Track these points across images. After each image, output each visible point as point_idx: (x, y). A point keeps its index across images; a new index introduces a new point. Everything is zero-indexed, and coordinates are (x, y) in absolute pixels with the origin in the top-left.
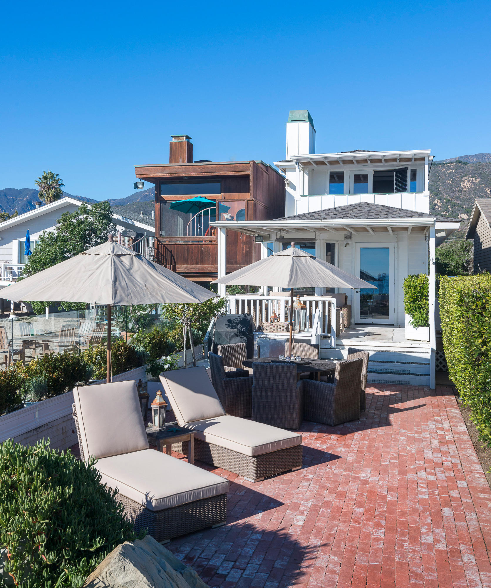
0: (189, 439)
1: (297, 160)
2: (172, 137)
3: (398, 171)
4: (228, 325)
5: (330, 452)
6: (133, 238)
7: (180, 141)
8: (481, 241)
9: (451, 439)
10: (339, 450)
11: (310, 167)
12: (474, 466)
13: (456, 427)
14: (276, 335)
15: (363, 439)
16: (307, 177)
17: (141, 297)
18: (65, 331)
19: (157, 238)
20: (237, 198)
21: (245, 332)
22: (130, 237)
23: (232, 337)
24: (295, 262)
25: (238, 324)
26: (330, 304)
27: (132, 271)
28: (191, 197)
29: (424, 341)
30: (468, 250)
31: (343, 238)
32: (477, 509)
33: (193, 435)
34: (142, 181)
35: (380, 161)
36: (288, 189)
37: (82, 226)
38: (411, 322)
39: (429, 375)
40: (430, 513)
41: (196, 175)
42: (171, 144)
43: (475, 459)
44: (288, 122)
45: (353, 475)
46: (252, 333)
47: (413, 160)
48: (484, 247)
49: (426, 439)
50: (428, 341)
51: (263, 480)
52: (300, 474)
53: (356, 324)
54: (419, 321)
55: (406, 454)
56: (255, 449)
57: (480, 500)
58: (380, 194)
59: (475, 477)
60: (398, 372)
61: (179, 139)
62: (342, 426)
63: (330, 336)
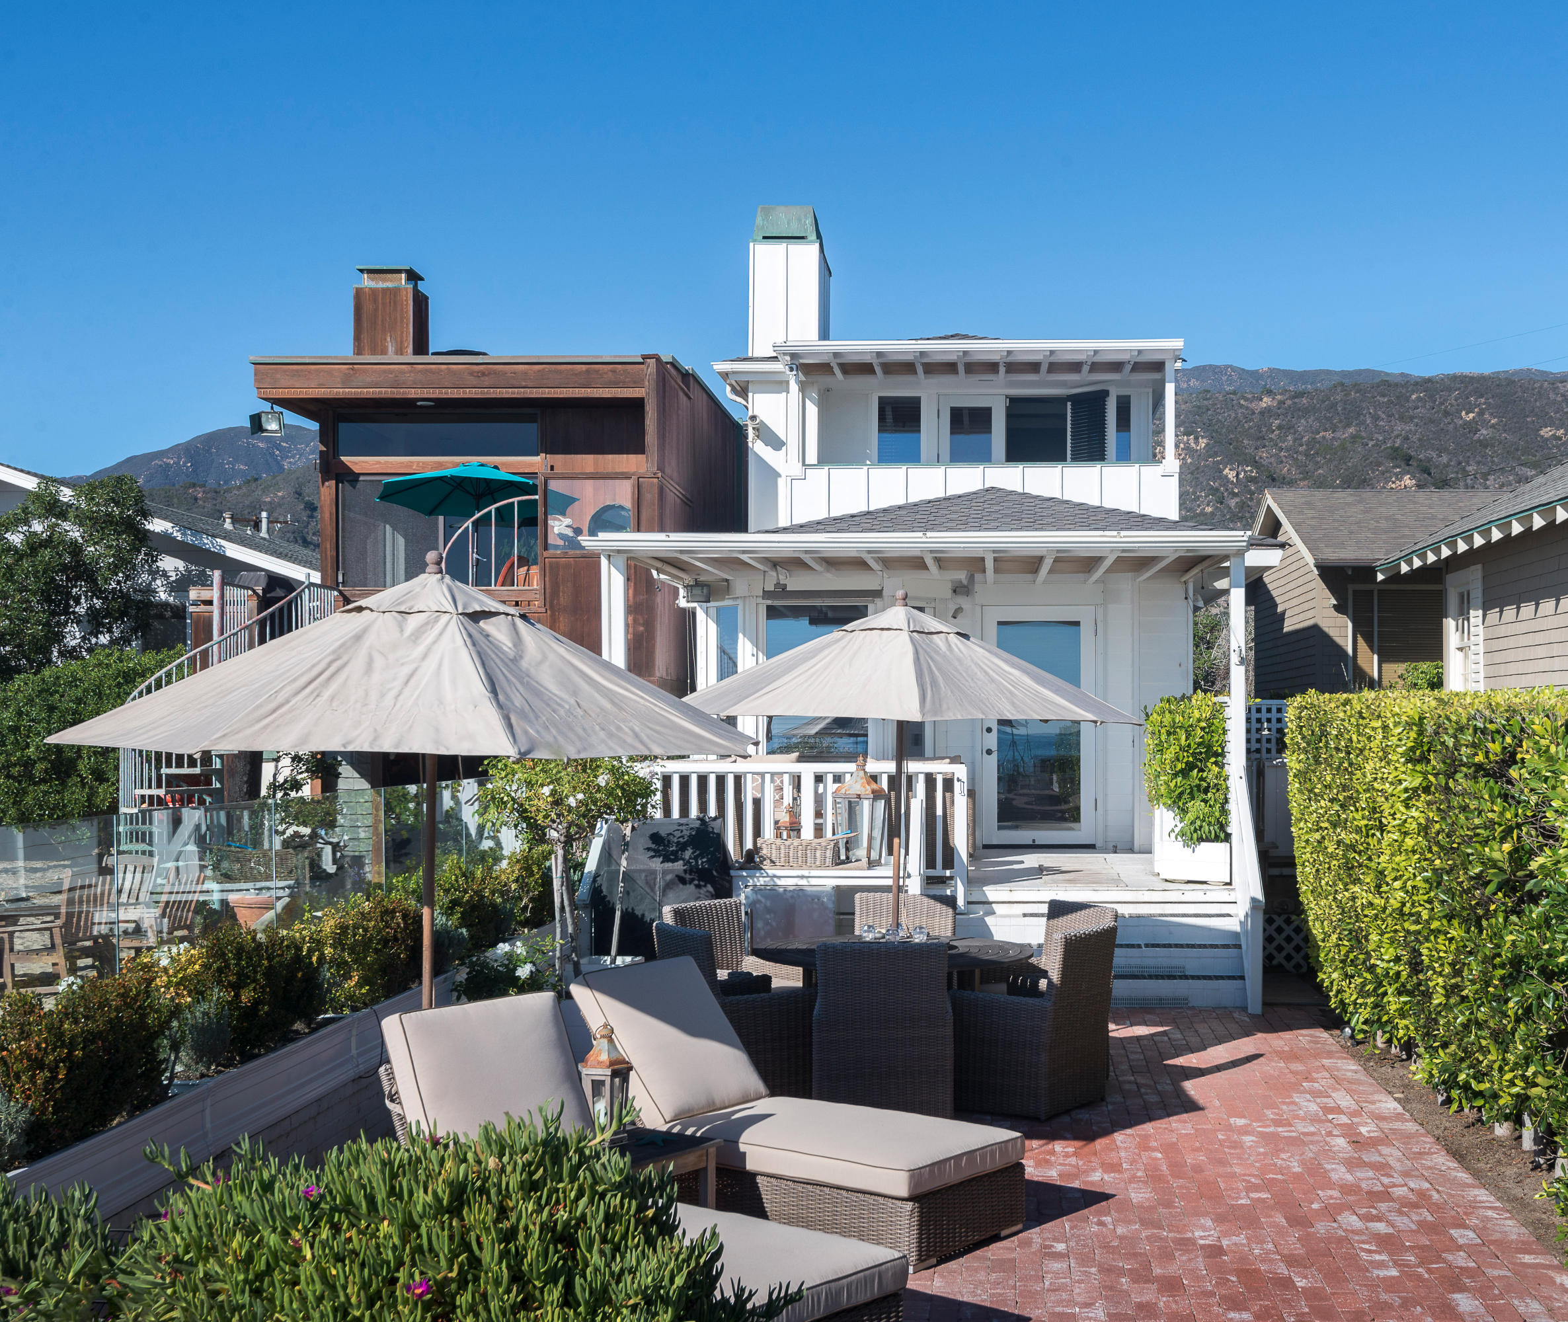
0: (703, 1165)
1: (794, 356)
2: (361, 271)
3: (1077, 399)
4: (654, 850)
5: (1076, 1184)
6: (260, 592)
7: (389, 285)
8: (1279, 610)
9: (1376, 1134)
10: (1096, 1178)
11: (827, 380)
12: (1472, 1193)
13: (1373, 1103)
14: (802, 877)
15: (1144, 1146)
16: (812, 411)
17: (580, 738)
18: (82, 887)
19: (341, 592)
20: (590, 469)
21: (709, 871)
22: (248, 588)
23: (668, 886)
24: (920, 650)
25: (683, 847)
26: (949, 784)
27: (524, 664)
28: (440, 466)
29: (1217, 883)
30: (1208, 642)
31: (948, 593)
32: (1535, 1289)
33: (712, 1150)
34: (277, 408)
35: (1034, 367)
36: (758, 447)
37: (47, 553)
38: (1177, 830)
39: (1242, 978)
40: (1423, 1308)
41: (462, 396)
42: (359, 294)
43: (1463, 1176)
44: (754, 241)
45: (1170, 1235)
46: (729, 874)
47: (1086, 368)
48: (1289, 626)
49: (1310, 1138)
50: (1227, 884)
51: (935, 1266)
52: (1029, 1243)
53: (986, 847)
54: (1201, 827)
55: (1279, 1177)
56: (916, 1175)
57: (1530, 1270)
58: (1038, 464)
59: (1486, 1217)
60: (1153, 972)
61: (384, 280)
62: (1066, 1119)
63: (951, 878)
